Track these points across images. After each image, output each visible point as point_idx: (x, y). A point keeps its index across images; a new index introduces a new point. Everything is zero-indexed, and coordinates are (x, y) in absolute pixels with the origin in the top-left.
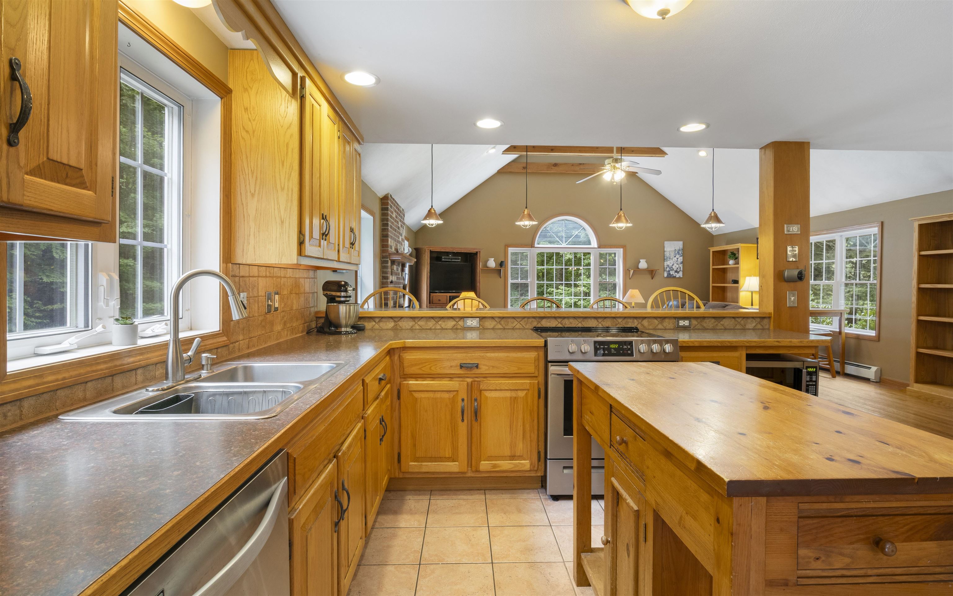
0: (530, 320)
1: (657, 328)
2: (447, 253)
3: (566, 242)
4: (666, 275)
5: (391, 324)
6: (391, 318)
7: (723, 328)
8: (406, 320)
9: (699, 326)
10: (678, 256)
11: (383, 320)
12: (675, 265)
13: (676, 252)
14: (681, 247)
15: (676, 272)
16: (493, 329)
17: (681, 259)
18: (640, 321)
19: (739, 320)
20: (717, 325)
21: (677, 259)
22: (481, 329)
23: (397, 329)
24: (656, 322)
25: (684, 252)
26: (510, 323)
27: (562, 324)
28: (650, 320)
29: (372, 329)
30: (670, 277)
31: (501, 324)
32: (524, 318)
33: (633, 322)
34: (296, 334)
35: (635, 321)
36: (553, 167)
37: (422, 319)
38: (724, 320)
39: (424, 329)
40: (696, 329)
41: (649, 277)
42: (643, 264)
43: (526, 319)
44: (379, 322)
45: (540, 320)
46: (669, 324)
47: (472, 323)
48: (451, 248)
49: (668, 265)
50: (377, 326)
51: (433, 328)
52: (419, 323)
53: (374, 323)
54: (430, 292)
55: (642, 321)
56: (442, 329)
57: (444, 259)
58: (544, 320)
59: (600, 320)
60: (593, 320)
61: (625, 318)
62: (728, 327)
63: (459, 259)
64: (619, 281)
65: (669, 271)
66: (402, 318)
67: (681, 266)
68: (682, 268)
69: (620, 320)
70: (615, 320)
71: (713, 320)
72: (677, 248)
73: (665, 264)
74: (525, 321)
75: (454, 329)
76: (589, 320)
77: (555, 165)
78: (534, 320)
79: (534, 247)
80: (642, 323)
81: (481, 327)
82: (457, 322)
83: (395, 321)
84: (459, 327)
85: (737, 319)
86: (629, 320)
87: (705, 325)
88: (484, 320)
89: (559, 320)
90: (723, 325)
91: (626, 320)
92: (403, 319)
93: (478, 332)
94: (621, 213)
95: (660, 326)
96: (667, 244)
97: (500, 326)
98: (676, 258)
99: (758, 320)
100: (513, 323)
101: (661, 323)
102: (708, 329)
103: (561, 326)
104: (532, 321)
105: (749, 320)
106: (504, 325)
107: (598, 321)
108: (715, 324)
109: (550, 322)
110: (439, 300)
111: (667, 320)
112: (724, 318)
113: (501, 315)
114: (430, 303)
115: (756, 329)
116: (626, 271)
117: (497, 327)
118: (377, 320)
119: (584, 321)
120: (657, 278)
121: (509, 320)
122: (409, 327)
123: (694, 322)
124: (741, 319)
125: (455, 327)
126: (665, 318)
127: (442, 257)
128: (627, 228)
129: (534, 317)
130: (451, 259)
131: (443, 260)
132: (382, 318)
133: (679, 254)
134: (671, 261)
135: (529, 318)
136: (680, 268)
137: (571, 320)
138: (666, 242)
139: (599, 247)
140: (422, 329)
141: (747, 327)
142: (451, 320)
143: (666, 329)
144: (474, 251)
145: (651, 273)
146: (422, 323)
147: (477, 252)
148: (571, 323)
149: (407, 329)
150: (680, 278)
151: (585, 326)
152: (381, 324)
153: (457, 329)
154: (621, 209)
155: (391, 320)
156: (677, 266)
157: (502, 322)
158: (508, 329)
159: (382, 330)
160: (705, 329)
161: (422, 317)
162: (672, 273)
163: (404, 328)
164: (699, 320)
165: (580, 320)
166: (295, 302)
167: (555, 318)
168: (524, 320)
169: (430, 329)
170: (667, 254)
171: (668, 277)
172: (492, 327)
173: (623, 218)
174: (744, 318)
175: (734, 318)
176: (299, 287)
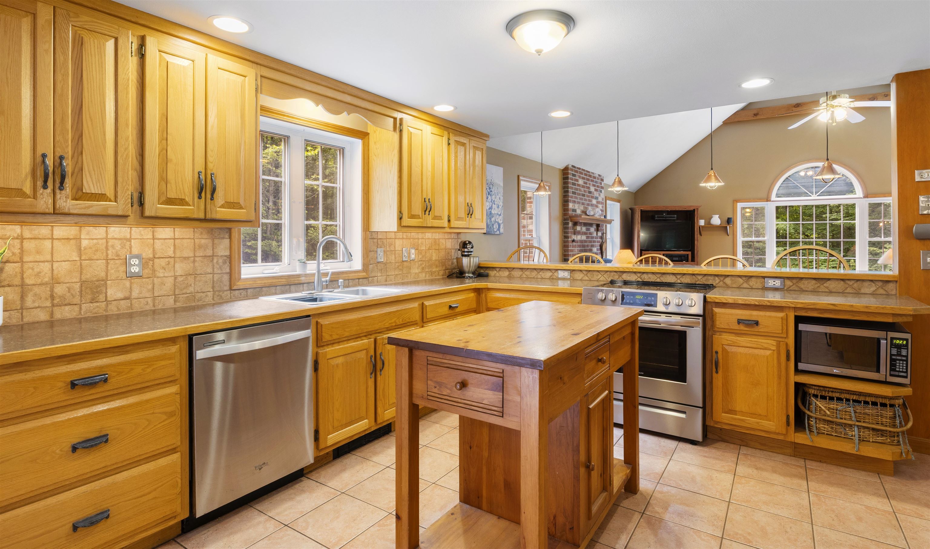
0: (612, 274)
1: (742, 286)
5: (506, 273)
6: (507, 268)
7: (827, 290)
8: (516, 270)
9: (794, 287)
11: (502, 270)
16: (581, 280)
18: (722, 279)
19: (851, 283)
20: (819, 287)
22: (573, 280)
23: (511, 277)
24: (740, 280)
26: (595, 275)
27: (641, 278)
28: (733, 278)
29: (495, 276)
31: (587, 276)
32: (607, 271)
33: (714, 280)
34: (436, 276)
35: (717, 278)
37: (528, 270)
38: (829, 282)
39: (529, 278)
40: (791, 290)
43: (608, 273)
44: (499, 271)
45: (621, 274)
46: (756, 283)
47: (564, 274)
50: (497, 274)
51: (536, 277)
52: (525, 273)
53: (496, 272)
55: (724, 279)
56: (542, 278)
58: (625, 274)
59: (678, 277)
60: (671, 276)
61: (705, 275)
62: (834, 290)
66: (514, 268)
69: (700, 277)
70: (694, 277)
71: (814, 282)
74: (608, 275)
75: (551, 279)
76: (668, 276)
78: (615, 274)
80: (725, 281)
81: (571, 278)
82: (553, 273)
83: (509, 271)
84: (554, 277)
85: (848, 282)
86: (709, 278)
87: (802, 286)
88: (573, 272)
89: (639, 275)
90: (827, 288)
91: (706, 277)
92: (515, 269)
93: (569, 282)
94: (712, 173)
95: (745, 285)
97: (586, 278)
99: (880, 284)
100: (597, 276)
101: (747, 282)
102: (807, 291)
103: (641, 280)
104: (614, 275)
105: (866, 284)
106: (590, 278)
107: (676, 277)
108: (817, 286)
109: (630, 276)
111: (753, 279)
112: (829, 279)
113: (586, 269)
115: (876, 294)
117: (584, 279)
118: (498, 270)
119: (662, 277)
121: (594, 273)
122: (519, 276)
123: (788, 283)
124: (853, 282)
125: (551, 278)
126: (751, 277)
128: (719, 187)
129: (615, 272)
132: (501, 268)
135: (611, 272)
137: (650, 275)
140: (528, 278)
141: (863, 291)
142: (549, 271)
143: (752, 288)
146: (527, 273)
148: (650, 278)
149: (518, 277)
151: (664, 281)
152: (501, 273)
153: (553, 279)
154: (712, 169)
155: (507, 270)
157: (589, 275)
158: (594, 281)
159: (501, 277)
160: (802, 291)
161: (528, 269)
163: (515, 276)
164: (794, 281)
165: (658, 276)
166: (434, 255)
167: (635, 273)
168: (607, 273)
169: (534, 278)
172: (580, 278)
173: (713, 177)
174: (858, 280)
175: (842, 280)
176: (439, 245)
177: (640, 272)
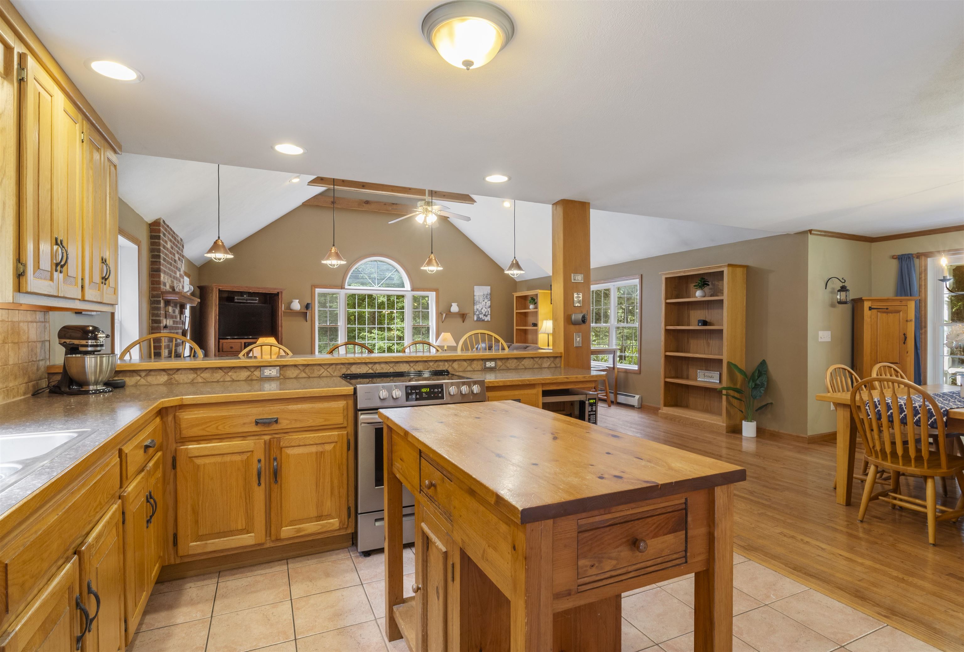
0: (339, 367)
1: (467, 370)
2: (241, 294)
3: (378, 284)
4: (475, 318)
5: (163, 378)
6: (164, 370)
7: (523, 367)
8: (183, 372)
9: (503, 367)
10: (486, 300)
11: (153, 373)
12: (484, 308)
13: (485, 297)
14: (489, 292)
15: (485, 315)
16: (296, 378)
17: (489, 303)
18: (450, 363)
19: (537, 360)
20: (518, 365)
21: (486, 303)
22: (282, 379)
23: (172, 384)
24: (465, 364)
25: (492, 296)
26: (316, 371)
27: (372, 370)
28: (460, 363)
29: (136, 385)
30: (480, 321)
31: (305, 373)
32: (332, 364)
33: (444, 365)
34: (14, 397)
35: (446, 363)
36: (364, 205)
37: (207, 371)
38: (525, 360)
39: (209, 382)
40: (501, 370)
41: (460, 320)
42: (455, 308)
43: (334, 366)
44: (146, 375)
45: (349, 366)
46: (477, 366)
47: (271, 372)
48: (247, 287)
49: (477, 309)
50: (143, 381)
51: (222, 380)
52: (202, 375)
53: (139, 378)
54: (219, 339)
55: (452, 364)
56: (233, 381)
57: (237, 299)
58: (354, 366)
59: (412, 365)
60: (405, 364)
61: (436, 361)
62: (527, 367)
63: (256, 300)
64: (432, 324)
65: (478, 315)
66: (178, 370)
67: (489, 310)
68: (490, 312)
69: (431, 364)
70: (427, 363)
71: (515, 361)
72: (486, 293)
73: (475, 308)
74: (333, 368)
75: (249, 380)
76: (401, 365)
77: (367, 202)
79: (344, 288)
80: (453, 366)
81: (282, 377)
82: (252, 372)
83: (169, 375)
84: (254, 378)
85: (535, 359)
86: (440, 363)
87: (508, 365)
88: (285, 368)
89: (370, 366)
90: (523, 365)
91: (437, 363)
92: (180, 372)
93: (278, 383)
94: (432, 256)
95: (469, 368)
96: (476, 288)
97: (304, 375)
98: (484, 302)
99: (552, 359)
100: (319, 371)
101: (470, 365)
102: (511, 369)
103: (372, 372)
104: (341, 368)
105: (545, 360)
106: (309, 374)
107: (410, 365)
108: (517, 364)
109: (360, 368)
110: (231, 348)
111: (475, 362)
112: (524, 358)
113: (305, 363)
114: (219, 351)
115: (550, 368)
116: (439, 315)
117: (300, 376)
118: (143, 374)
119: (395, 366)
120: (467, 321)
121: (315, 367)
122: (189, 381)
123: (499, 363)
124: (538, 359)
125: (250, 378)
126: (473, 360)
127: (234, 298)
128: (438, 272)
129: (343, 364)
130: (247, 300)
131: (236, 301)
132: (151, 370)
133: (487, 298)
134: (480, 305)
135: (337, 364)
136: (488, 312)
137: (383, 365)
138: (475, 287)
139: (412, 290)
140: (206, 382)
141: (543, 366)
142: (245, 370)
143: (474, 371)
144: (275, 292)
145: (463, 316)
146: (206, 375)
147: (278, 293)
148: (382, 368)
149: (186, 383)
150: (488, 321)
151: (397, 371)
152: (149, 379)
153: (252, 380)
154: (432, 253)
155: (164, 373)
156: (486, 310)
157: (307, 371)
158: (314, 377)
159: (150, 385)
160: (508, 369)
161: (206, 369)
162: (481, 316)
163: (182, 382)
164: (503, 361)
165: (391, 365)
166: (11, 354)
167: (366, 363)
168: (331, 367)
169: (218, 382)
170: (476, 298)
171: (477, 320)
172: (294, 375)
173: (434, 261)
174: (541, 357)
175: (532, 358)
176: (19, 334)
177: (371, 363)
